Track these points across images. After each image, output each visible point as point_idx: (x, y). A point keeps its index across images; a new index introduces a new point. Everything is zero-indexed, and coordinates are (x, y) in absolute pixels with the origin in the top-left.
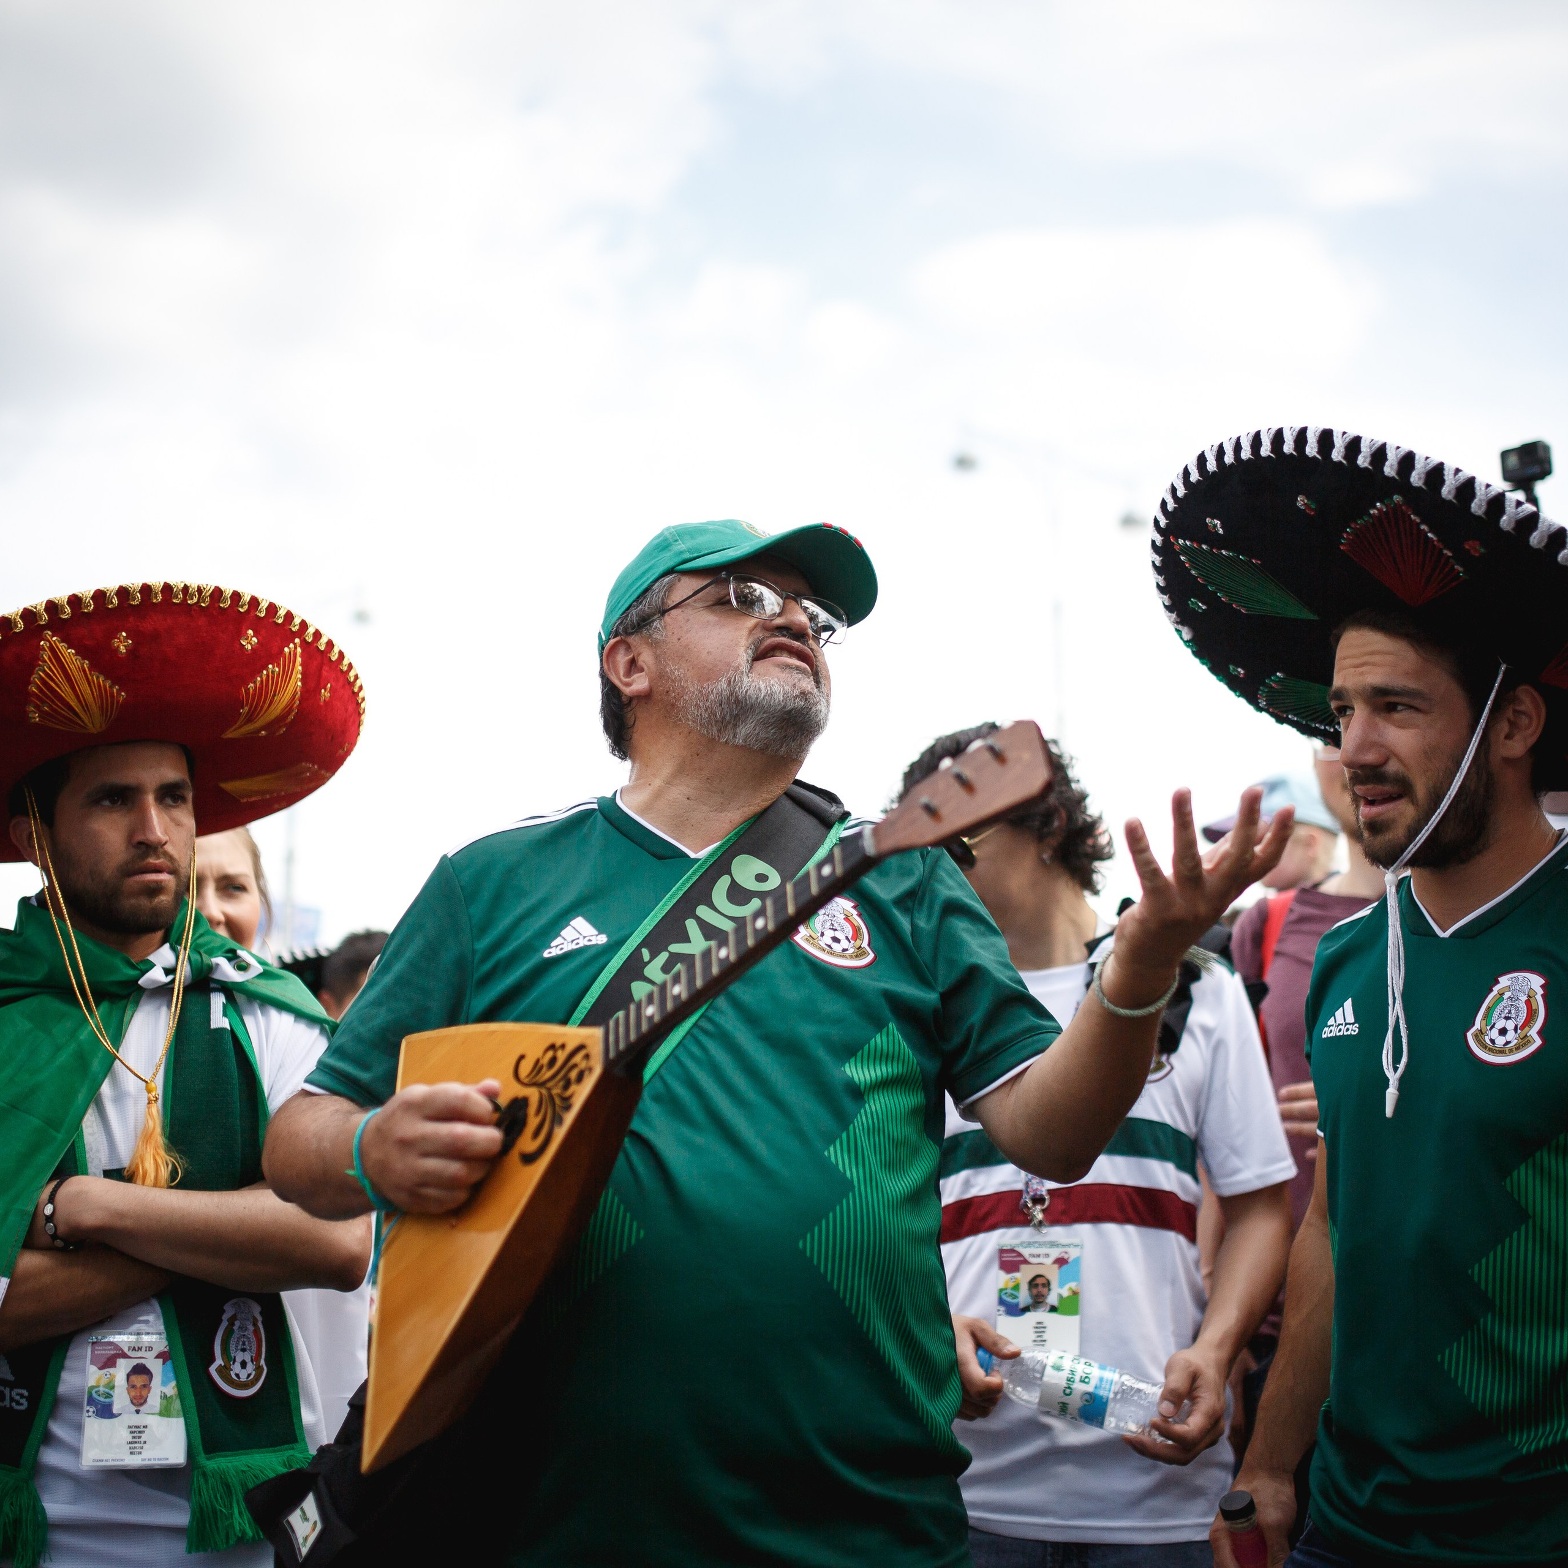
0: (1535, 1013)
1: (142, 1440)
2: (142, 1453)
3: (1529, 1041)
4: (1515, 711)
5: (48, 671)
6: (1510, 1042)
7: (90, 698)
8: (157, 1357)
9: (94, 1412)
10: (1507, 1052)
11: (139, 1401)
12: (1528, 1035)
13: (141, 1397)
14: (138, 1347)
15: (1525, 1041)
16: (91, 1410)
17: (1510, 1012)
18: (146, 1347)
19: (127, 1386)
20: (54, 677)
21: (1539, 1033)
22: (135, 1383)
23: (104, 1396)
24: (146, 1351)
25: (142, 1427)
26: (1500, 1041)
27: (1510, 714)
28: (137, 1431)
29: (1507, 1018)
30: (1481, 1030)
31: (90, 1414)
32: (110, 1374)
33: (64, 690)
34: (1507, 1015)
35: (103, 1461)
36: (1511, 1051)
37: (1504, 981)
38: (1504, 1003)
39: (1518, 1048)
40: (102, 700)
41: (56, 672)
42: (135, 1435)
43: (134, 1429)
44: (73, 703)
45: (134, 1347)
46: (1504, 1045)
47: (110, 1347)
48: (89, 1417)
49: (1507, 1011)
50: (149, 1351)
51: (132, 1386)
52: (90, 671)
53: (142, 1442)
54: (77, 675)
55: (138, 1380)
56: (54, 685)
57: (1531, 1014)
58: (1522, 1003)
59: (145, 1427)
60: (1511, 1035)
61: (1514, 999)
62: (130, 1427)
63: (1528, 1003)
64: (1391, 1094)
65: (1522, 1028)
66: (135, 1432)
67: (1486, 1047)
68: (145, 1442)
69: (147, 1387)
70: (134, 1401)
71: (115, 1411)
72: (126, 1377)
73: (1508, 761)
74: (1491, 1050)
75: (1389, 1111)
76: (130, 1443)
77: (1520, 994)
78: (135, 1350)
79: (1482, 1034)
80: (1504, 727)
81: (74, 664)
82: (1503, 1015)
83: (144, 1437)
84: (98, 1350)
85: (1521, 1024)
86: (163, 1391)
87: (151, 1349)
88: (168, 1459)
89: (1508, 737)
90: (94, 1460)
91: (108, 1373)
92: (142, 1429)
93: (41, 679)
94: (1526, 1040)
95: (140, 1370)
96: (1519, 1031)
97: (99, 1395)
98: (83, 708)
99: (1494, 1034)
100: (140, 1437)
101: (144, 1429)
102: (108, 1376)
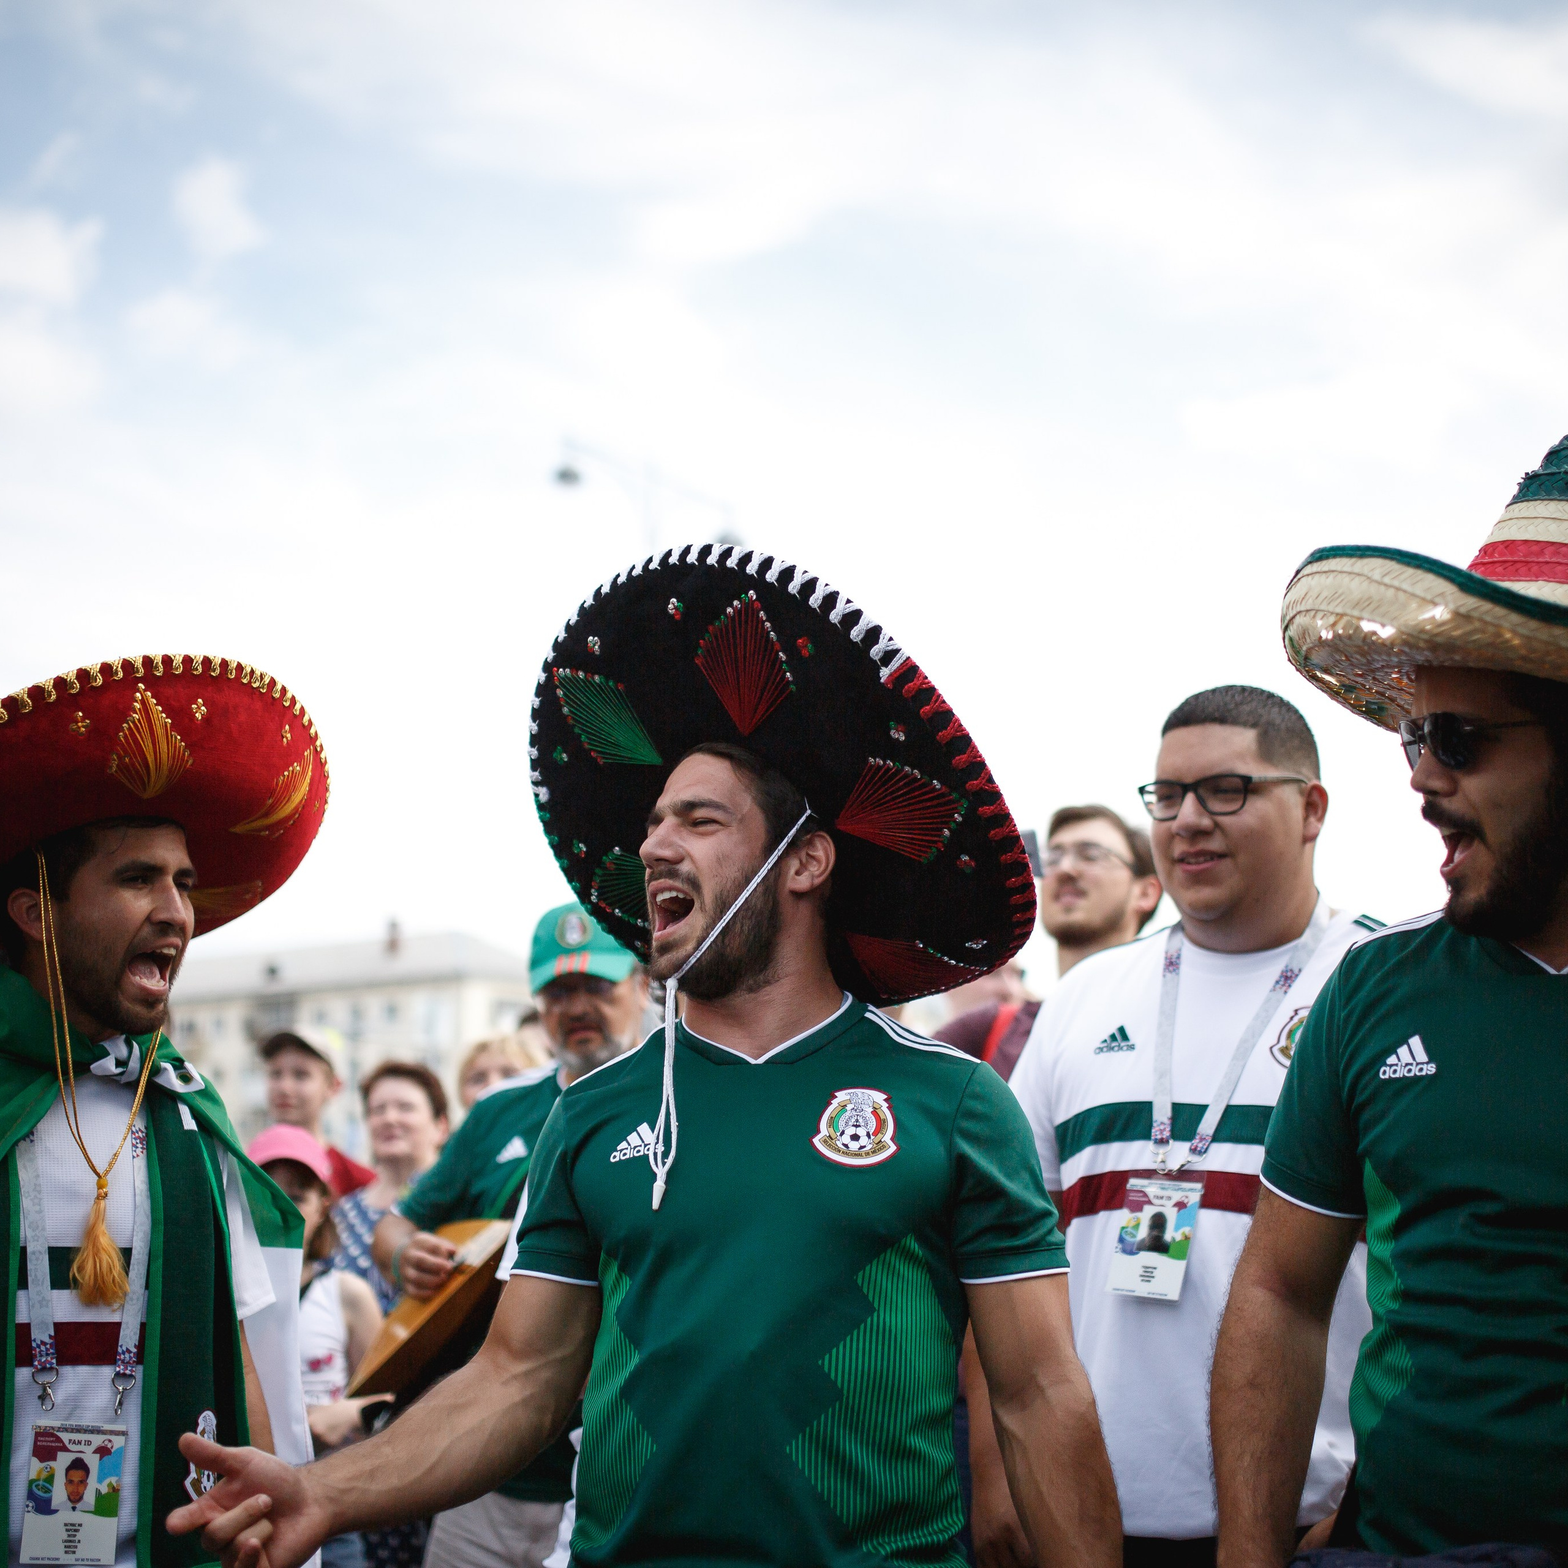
0: (884, 1122)
1: (76, 1539)
2: (76, 1553)
3: (884, 1147)
4: (808, 854)
5: (137, 723)
6: (865, 1147)
7: (164, 757)
8: (95, 1452)
9: (33, 1507)
10: (864, 1155)
11: (75, 1498)
12: (882, 1140)
13: (78, 1493)
14: (78, 1441)
15: (880, 1147)
16: (31, 1505)
17: (857, 1121)
18: (85, 1441)
19: (65, 1481)
20: (141, 730)
21: (892, 1139)
22: (73, 1479)
23: (44, 1491)
24: (85, 1445)
25: (77, 1525)
26: (854, 1146)
27: (803, 855)
28: (73, 1529)
29: (857, 1126)
30: (830, 1136)
31: (30, 1509)
32: (51, 1468)
33: (146, 745)
34: (855, 1123)
35: (39, 1559)
36: (867, 1154)
37: (842, 1096)
38: (848, 1114)
39: (874, 1152)
40: (174, 762)
41: (143, 725)
42: (70, 1533)
43: (69, 1527)
44: (150, 759)
45: (75, 1440)
46: (859, 1149)
47: (52, 1439)
48: (28, 1512)
49: (853, 1120)
50: (88, 1445)
51: (69, 1482)
52: (171, 731)
53: (77, 1541)
54: (159, 731)
55: (77, 1475)
56: (139, 738)
57: (881, 1124)
58: (868, 1113)
59: (80, 1525)
60: (864, 1140)
61: (858, 1110)
62: (66, 1525)
63: (875, 1113)
64: (659, 1187)
65: (876, 1133)
66: (71, 1530)
67: (839, 1151)
68: (79, 1541)
69: (83, 1482)
70: (72, 1498)
71: (54, 1506)
72: (65, 1471)
73: (798, 895)
74: (845, 1154)
75: (656, 1204)
76: (66, 1541)
77: (864, 1107)
78: (75, 1443)
79: (832, 1139)
80: (794, 865)
81: (159, 720)
82: (851, 1124)
83: (79, 1536)
84: (40, 1441)
85: (872, 1131)
86: (98, 1488)
87: (89, 1443)
88: (100, 1560)
89: (798, 873)
90: (32, 1559)
91: (48, 1467)
92: (77, 1528)
93: (130, 729)
94: (881, 1145)
95: (79, 1465)
96: (872, 1137)
97: (39, 1490)
98: (156, 765)
99: (846, 1139)
100: (75, 1536)
101: (79, 1528)
102: (49, 1469)
